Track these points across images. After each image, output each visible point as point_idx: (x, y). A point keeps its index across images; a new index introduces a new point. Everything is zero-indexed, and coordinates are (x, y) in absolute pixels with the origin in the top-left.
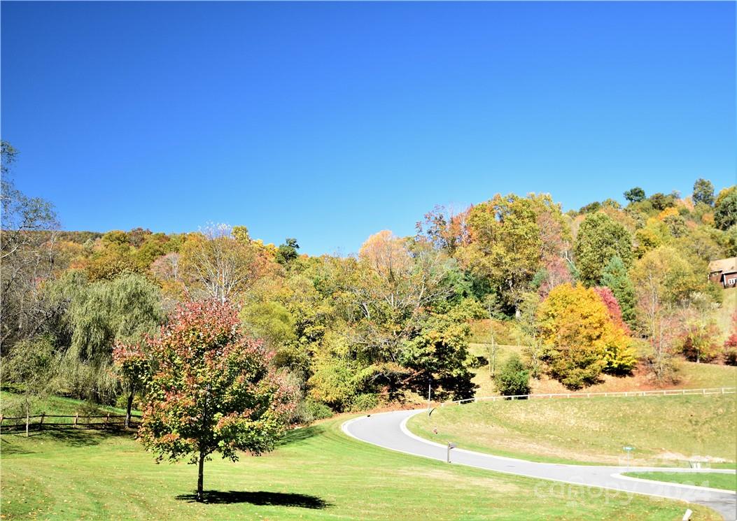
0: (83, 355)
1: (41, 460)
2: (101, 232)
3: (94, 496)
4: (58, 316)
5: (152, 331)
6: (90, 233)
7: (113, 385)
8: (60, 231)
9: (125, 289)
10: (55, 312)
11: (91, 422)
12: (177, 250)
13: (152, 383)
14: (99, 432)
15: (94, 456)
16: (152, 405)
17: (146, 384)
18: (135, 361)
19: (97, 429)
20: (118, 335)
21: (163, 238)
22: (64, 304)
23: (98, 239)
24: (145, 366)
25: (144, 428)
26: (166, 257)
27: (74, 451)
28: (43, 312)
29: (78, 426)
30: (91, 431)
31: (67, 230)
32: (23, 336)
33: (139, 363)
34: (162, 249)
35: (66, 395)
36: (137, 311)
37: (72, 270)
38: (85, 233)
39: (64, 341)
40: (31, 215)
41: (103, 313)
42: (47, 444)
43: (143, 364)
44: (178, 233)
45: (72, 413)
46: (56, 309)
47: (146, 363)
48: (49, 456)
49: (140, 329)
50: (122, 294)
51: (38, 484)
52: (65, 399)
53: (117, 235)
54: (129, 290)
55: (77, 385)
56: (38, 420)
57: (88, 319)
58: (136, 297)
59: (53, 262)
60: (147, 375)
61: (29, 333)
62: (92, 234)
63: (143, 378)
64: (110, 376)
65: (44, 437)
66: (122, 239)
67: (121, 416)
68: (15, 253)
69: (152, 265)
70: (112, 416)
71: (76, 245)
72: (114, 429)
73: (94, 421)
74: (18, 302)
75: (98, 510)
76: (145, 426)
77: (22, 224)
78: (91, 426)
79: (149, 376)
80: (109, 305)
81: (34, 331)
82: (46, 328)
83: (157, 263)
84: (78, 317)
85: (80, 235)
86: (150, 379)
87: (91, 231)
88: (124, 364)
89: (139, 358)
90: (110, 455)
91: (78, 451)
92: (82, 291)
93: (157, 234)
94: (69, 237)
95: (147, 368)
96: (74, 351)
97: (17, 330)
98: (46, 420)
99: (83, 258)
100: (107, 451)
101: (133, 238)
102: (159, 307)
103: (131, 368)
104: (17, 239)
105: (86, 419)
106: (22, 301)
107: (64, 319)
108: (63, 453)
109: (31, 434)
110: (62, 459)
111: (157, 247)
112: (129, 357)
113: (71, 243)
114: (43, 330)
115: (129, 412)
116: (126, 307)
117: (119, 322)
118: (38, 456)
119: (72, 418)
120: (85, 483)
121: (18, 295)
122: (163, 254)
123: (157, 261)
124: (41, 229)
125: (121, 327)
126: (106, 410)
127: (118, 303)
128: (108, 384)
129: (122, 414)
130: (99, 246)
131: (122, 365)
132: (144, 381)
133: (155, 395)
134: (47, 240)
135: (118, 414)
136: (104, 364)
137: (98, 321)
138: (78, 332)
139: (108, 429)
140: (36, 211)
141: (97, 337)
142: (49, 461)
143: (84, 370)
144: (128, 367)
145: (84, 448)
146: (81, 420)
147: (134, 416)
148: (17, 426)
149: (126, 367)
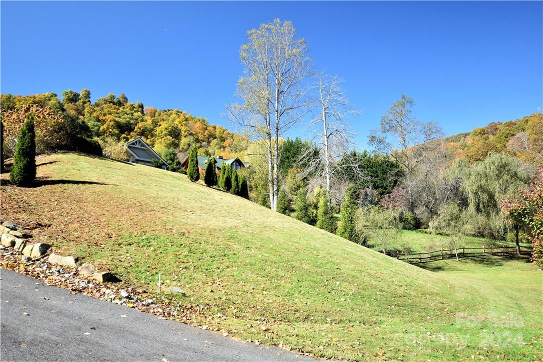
0: (478, 210)
1: (469, 274)
2: (468, 132)
3: (512, 298)
4: (457, 188)
5: (520, 188)
6: (461, 134)
7: (502, 227)
8: (445, 138)
9: (494, 163)
10: (454, 186)
11: (494, 252)
12: (523, 130)
13: (534, 223)
14: (500, 257)
15: (502, 273)
16: (538, 238)
17: (529, 224)
18: (517, 210)
19: (499, 256)
20: (497, 195)
21: (510, 124)
22: (458, 181)
23: (467, 136)
24: (525, 211)
25: (536, 254)
26: (516, 136)
27: (488, 270)
28: (448, 187)
29: (487, 254)
30: (495, 257)
31: (448, 136)
32: (441, 203)
33: (520, 210)
34: (512, 132)
35: (474, 236)
36: (506, 177)
37: (457, 160)
38: (459, 135)
39: (464, 203)
40: (428, 133)
41: (483, 182)
42: (471, 265)
43: (524, 211)
44: (521, 118)
45: (479, 246)
46: (454, 184)
47: (525, 209)
48: (473, 272)
49: (511, 188)
50: (493, 167)
51: (475, 289)
52: (473, 238)
53: (479, 131)
54: (496, 164)
55: (479, 228)
56: (462, 251)
57: (475, 187)
58: (503, 168)
59: (446, 157)
60: (528, 218)
61: (443, 201)
62: (463, 134)
63: (526, 220)
64: (499, 222)
65: (468, 261)
66: (483, 132)
67: (512, 247)
68: (425, 156)
69: (507, 144)
70: (507, 247)
71: (455, 144)
72: (510, 256)
73: (495, 250)
74: (433, 184)
75: (519, 308)
76: (537, 253)
77: (425, 139)
78: (494, 254)
79: (530, 218)
80: (486, 176)
81: (445, 199)
82: (452, 196)
83: (511, 142)
84: (469, 187)
85: (456, 137)
86: (532, 220)
87: (462, 133)
88: (510, 212)
89: (519, 207)
90: (512, 272)
91: (491, 270)
92: (467, 170)
93: (506, 123)
94: (450, 140)
95: (527, 213)
96: (472, 208)
97: (437, 199)
98: (466, 251)
99: (461, 151)
100: (509, 270)
101: (489, 130)
102: (521, 172)
103: (515, 214)
104: (424, 148)
105: (490, 250)
106: (435, 183)
107: (461, 190)
108: (482, 271)
109: (460, 259)
110: (482, 275)
111: (508, 132)
112: (512, 207)
113: (452, 143)
114: (450, 198)
115: (518, 244)
116: (497, 175)
117: (495, 186)
118: (467, 272)
119: (481, 249)
120: (503, 290)
121: (432, 179)
122: (513, 135)
123: (510, 141)
124: (435, 139)
125: (497, 189)
126: (502, 244)
127: (491, 173)
128: (498, 227)
129: (513, 246)
130: (469, 141)
131: (509, 213)
132: (528, 222)
133: (538, 231)
134: (439, 145)
135: (510, 246)
136: (493, 214)
137: (481, 187)
138: (471, 196)
139: (506, 256)
140: (430, 129)
141: (485, 197)
142: (475, 275)
143: (481, 218)
144: (513, 213)
145: (494, 268)
146: (487, 251)
147: (522, 247)
148: (451, 254)
149: (512, 213)
